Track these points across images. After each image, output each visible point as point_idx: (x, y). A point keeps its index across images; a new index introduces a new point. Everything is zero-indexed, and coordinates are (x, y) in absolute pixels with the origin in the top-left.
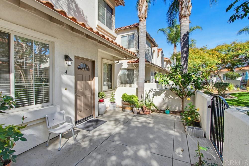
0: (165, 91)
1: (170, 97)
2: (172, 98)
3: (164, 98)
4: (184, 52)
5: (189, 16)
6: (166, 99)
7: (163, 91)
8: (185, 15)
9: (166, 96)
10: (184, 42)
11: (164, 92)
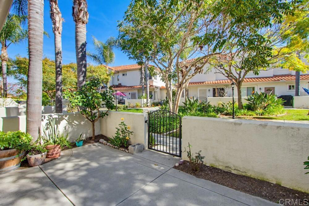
0: (68, 116)
1: (75, 123)
2: (77, 124)
3: (66, 127)
4: (83, 65)
5: (86, 24)
6: (69, 127)
7: (64, 117)
8: (83, 21)
9: (69, 123)
10: (83, 53)
11: (66, 118)
